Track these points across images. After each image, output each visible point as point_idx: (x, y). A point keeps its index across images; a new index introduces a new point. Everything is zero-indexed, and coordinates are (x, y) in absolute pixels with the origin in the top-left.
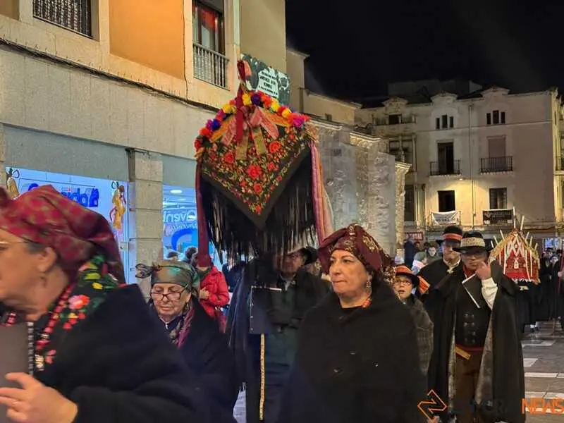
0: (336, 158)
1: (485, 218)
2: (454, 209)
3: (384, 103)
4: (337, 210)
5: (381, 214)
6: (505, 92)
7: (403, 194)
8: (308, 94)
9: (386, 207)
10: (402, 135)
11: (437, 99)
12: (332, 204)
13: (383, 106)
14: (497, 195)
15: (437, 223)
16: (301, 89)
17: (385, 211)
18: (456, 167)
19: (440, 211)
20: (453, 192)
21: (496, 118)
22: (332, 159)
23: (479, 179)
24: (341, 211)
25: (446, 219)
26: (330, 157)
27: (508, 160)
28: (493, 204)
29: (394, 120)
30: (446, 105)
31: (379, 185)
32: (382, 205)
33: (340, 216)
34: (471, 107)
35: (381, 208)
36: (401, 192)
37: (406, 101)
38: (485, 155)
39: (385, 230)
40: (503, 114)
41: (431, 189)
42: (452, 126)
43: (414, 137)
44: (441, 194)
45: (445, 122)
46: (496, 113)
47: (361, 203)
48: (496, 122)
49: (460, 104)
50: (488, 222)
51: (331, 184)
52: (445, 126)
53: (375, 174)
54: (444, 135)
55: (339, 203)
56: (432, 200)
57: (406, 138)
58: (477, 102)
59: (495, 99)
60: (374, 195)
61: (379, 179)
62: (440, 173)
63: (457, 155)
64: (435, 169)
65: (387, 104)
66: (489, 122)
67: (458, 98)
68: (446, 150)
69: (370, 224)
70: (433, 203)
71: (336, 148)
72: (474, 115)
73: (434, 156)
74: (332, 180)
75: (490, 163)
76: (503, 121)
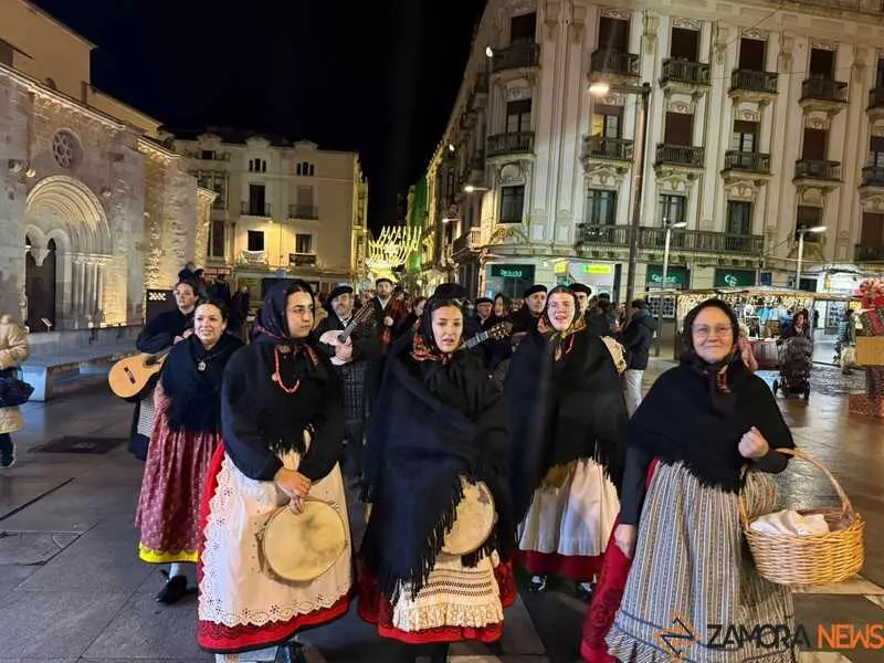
0: (115, 164)
1: (291, 260)
2: (263, 249)
3: (199, 137)
4: (116, 228)
5: (177, 241)
6: (316, 146)
7: (207, 224)
8: (94, 91)
9: (184, 234)
10: (217, 172)
11: (252, 142)
12: (108, 220)
13: (197, 140)
14: (303, 241)
15: (246, 261)
16: (83, 82)
17: (182, 238)
18: (266, 211)
19: (250, 249)
20: (262, 233)
21: (305, 169)
22: (111, 165)
23: (287, 224)
24: (120, 230)
25: (255, 257)
26: (108, 162)
27: (314, 210)
28: (299, 248)
29: (207, 155)
30: (258, 148)
31: (177, 208)
32: (179, 231)
33: (120, 237)
34: (283, 155)
35: (178, 234)
36: (205, 222)
37: (220, 139)
38: (295, 202)
39: (182, 259)
40: (312, 167)
41: (241, 229)
42: (264, 169)
43: (226, 175)
44: (251, 234)
45: (258, 166)
46: (306, 164)
47: (152, 226)
48: (305, 173)
49: (272, 150)
50: (293, 264)
51: (107, 195)
52: (258, 169)
53: (172, 196)
54: (256, 178)
55: (118, 219)
56: (241, 238)
57: (219, 175)
58: (290, 151)
59: (306, 151)
60: (171, 219)
61: (177, 201)
62: (251, 214)
63: (268, 199)
64: (246, 208)
65: (201, 138)
66: (299, 172)
67: (272, 145)
68: (258, 193)
69: (164, 252)
70: (243, 242)
71: (117, 152)
72: (286, 163)
73: (246, 197)
74: (109, 190)
75: (298, 210)
76: (312, 173)
